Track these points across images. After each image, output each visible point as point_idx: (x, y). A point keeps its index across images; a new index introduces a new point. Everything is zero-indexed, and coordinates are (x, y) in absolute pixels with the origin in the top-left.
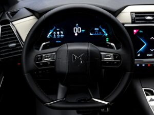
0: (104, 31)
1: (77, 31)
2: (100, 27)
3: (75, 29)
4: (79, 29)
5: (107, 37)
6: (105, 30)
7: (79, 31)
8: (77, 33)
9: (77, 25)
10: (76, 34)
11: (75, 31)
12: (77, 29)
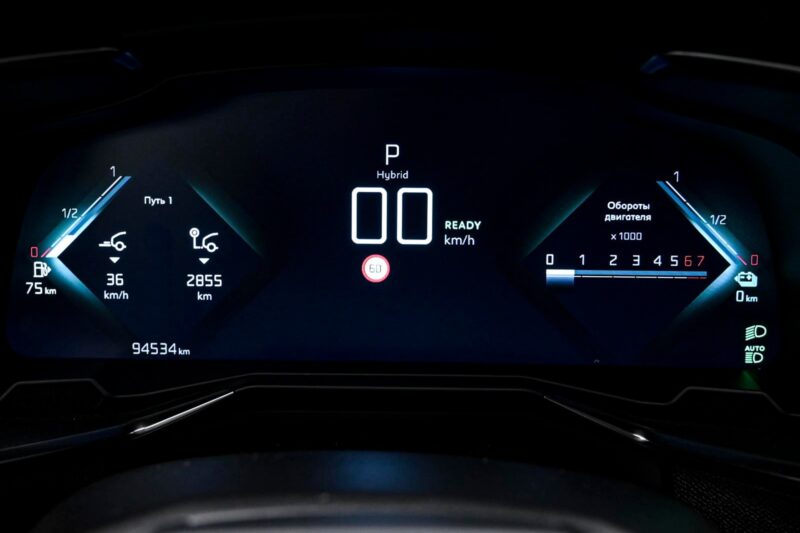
0: (713, 232)
1: (392, 225)
2: (669, 188)
3: (369, 204)
4: (415, 205)
5: (750, 314)
6: (729, 229)
7: (415, 228)
8: (390, 251)
9: (391, 152)
10: (376, 269)
11: (369, 227)
12: (392, 205)
